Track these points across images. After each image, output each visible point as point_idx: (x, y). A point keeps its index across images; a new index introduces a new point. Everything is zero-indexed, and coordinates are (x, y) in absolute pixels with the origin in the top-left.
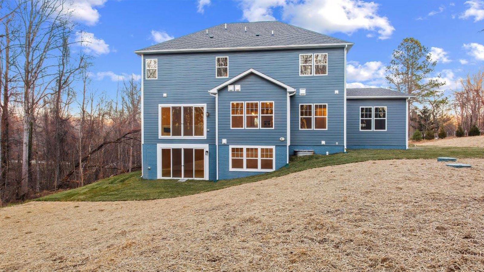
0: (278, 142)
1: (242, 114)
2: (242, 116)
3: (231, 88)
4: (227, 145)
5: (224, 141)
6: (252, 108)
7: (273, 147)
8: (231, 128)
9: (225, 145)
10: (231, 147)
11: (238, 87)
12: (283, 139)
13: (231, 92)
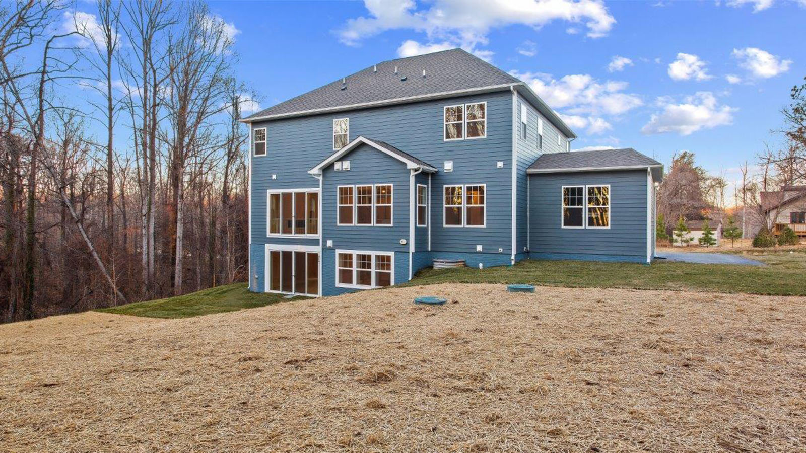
0: (398, 246)
1: (352, 204)
2: (352, 207)
3: (337, 166)
4: (332, 249)
5: (330, 243)
6: (364, 194)
7: (392, 254)
8: (338, 224)
9: (330, 248)
10: (338, 251)
11: (346, 165)
12: (403, 241)
13: (338, 171)
